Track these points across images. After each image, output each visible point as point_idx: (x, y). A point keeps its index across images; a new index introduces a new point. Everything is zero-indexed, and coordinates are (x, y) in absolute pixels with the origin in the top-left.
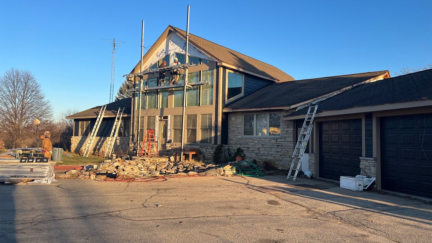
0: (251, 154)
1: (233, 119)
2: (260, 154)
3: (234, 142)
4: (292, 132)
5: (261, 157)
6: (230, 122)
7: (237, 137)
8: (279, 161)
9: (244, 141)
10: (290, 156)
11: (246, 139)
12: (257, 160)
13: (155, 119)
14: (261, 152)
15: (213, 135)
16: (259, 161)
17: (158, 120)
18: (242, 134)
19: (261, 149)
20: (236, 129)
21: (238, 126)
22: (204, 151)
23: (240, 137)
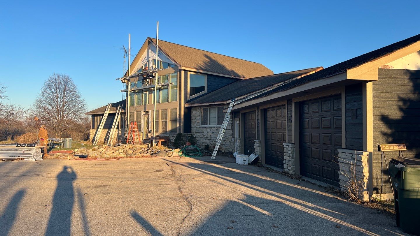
0: (206, 140)
1: (194, 112)
2: (211, 140)
3: (195, 131)
4: (231, 121)
5: (212, 142)
6: (192, 115)
7: (196, 127)
8: (223, 145)
9: (201, 130)
10: (230, 141)
11: (203, 128)
12: (209, 145)
13: (141, 113)
14: (212, 139)
15: (178, 125)
16: (211, 145)
17: (143, 114)
18: (200, 124)
19: (212, 136)
20: (196, 120)
21: (198, 118)
22: (172, 139)
23: (198, 126)
